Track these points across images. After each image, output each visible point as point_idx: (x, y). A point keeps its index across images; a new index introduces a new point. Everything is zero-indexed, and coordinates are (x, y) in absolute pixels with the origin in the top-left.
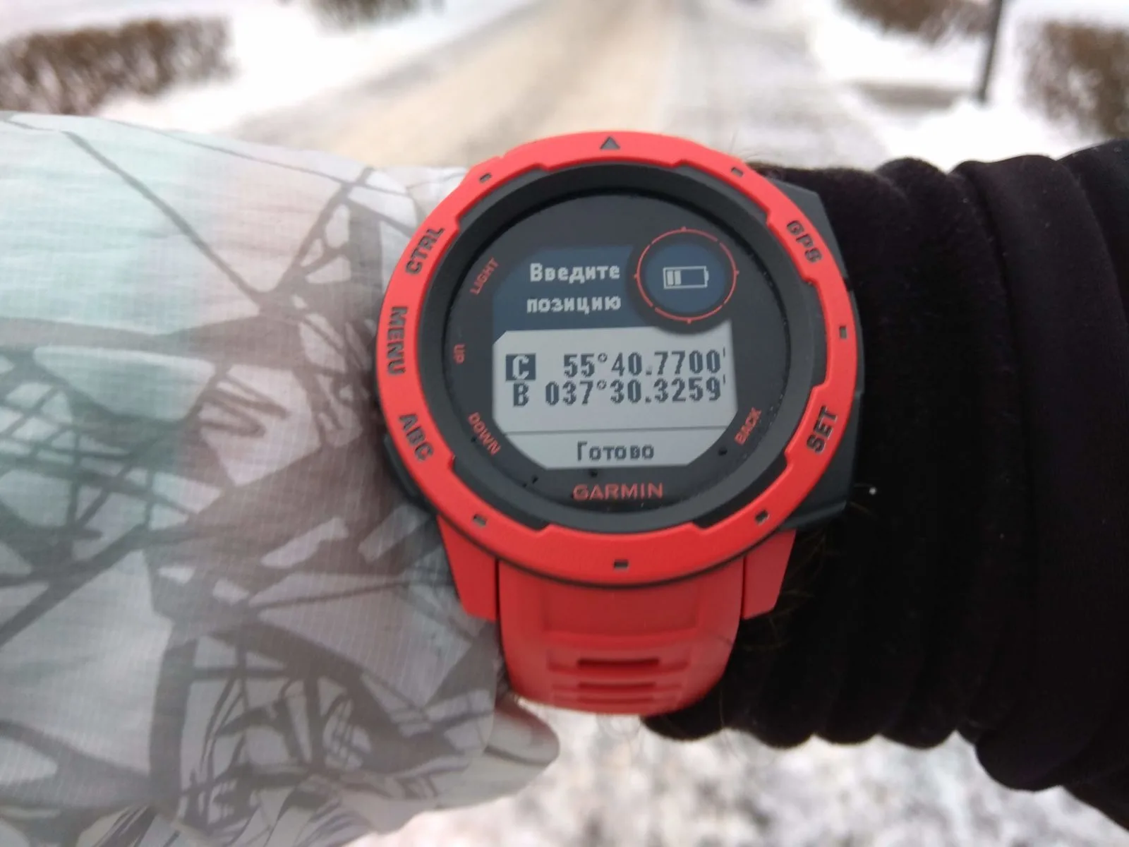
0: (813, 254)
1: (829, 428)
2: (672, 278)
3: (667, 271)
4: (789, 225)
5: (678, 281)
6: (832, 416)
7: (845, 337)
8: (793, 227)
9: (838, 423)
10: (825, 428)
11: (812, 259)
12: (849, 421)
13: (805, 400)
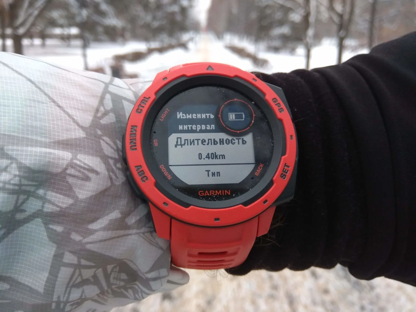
0: (281, 110)
1: (288, 171)
2: (232, 117)
3: (230, 114)
4: (273, 99)
5: (234, 118)
6: (289, 167)
7: (292, 139)
8: (274, 100)
9: (291, 169)
10: (286, 171)
11: (281, 112)
12: (294, 168)
13: (279, 161)
